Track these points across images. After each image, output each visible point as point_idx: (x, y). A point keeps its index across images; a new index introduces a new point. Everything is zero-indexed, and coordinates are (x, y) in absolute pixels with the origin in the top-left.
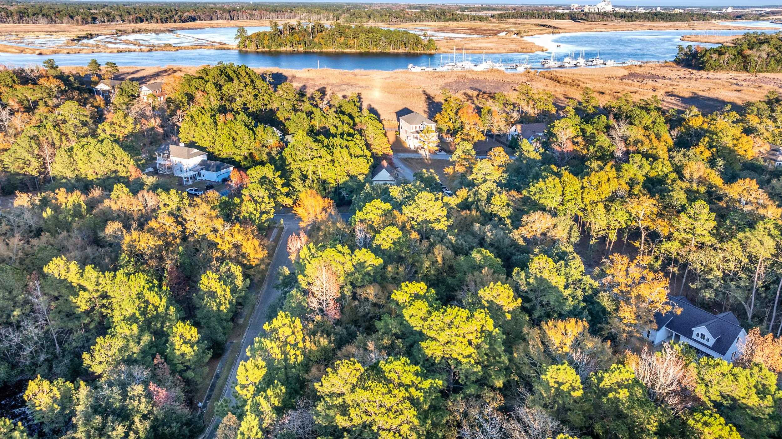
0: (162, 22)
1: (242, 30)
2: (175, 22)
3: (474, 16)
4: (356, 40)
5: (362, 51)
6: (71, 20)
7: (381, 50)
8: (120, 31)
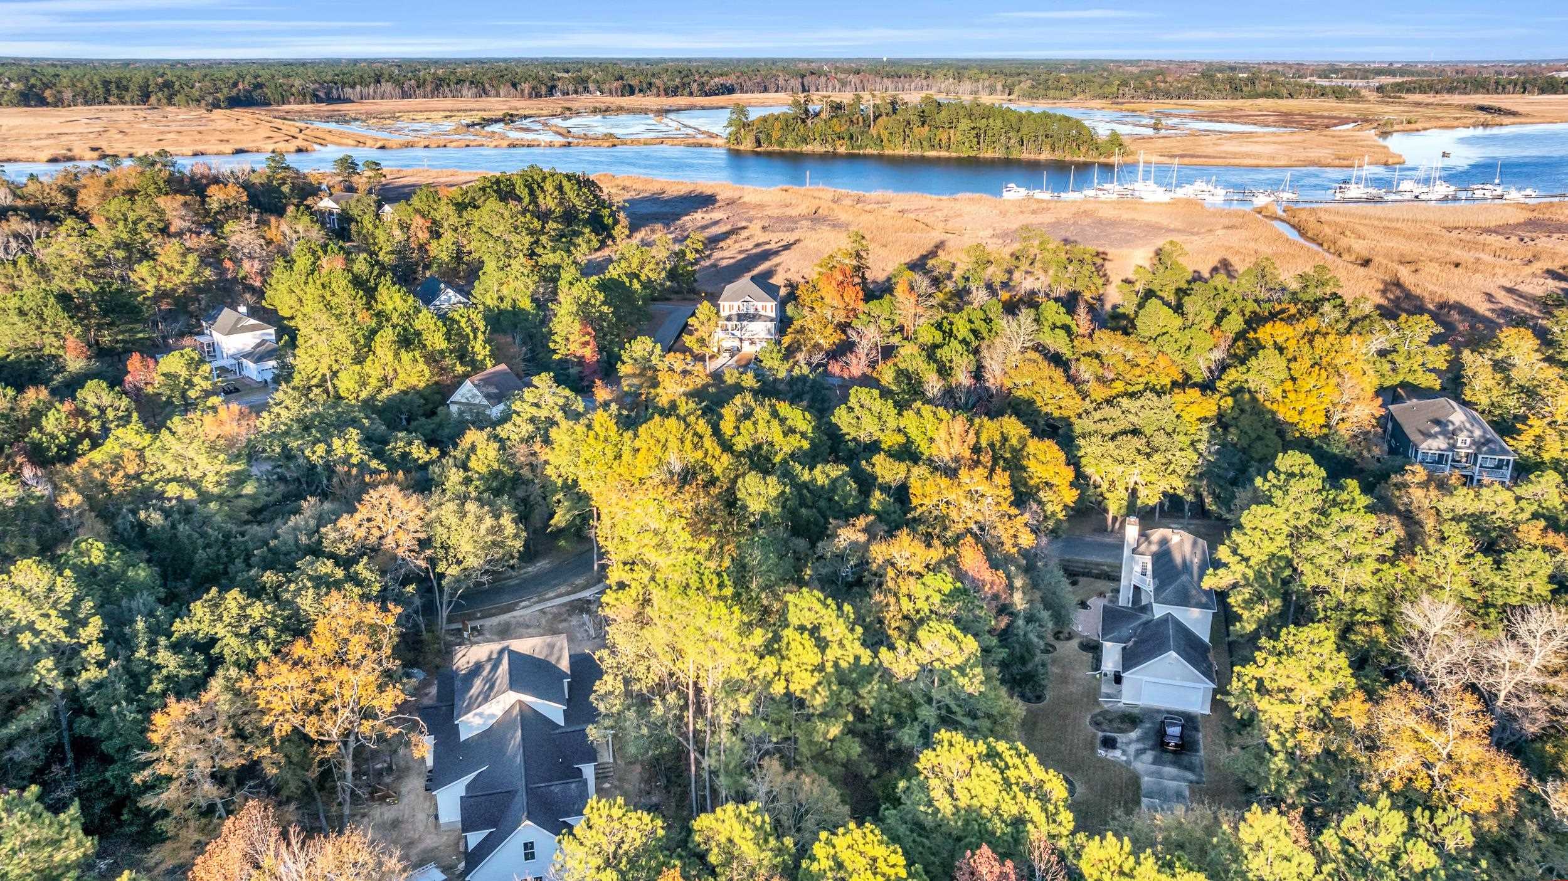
0: (667, 94)
1: (741, 110)
2: (691, 94)
3: (1323, 88)
4: (952, 131)
5: (964, 155)
6: (513, 91)
7: (999, 153)
8: (569, 109)
